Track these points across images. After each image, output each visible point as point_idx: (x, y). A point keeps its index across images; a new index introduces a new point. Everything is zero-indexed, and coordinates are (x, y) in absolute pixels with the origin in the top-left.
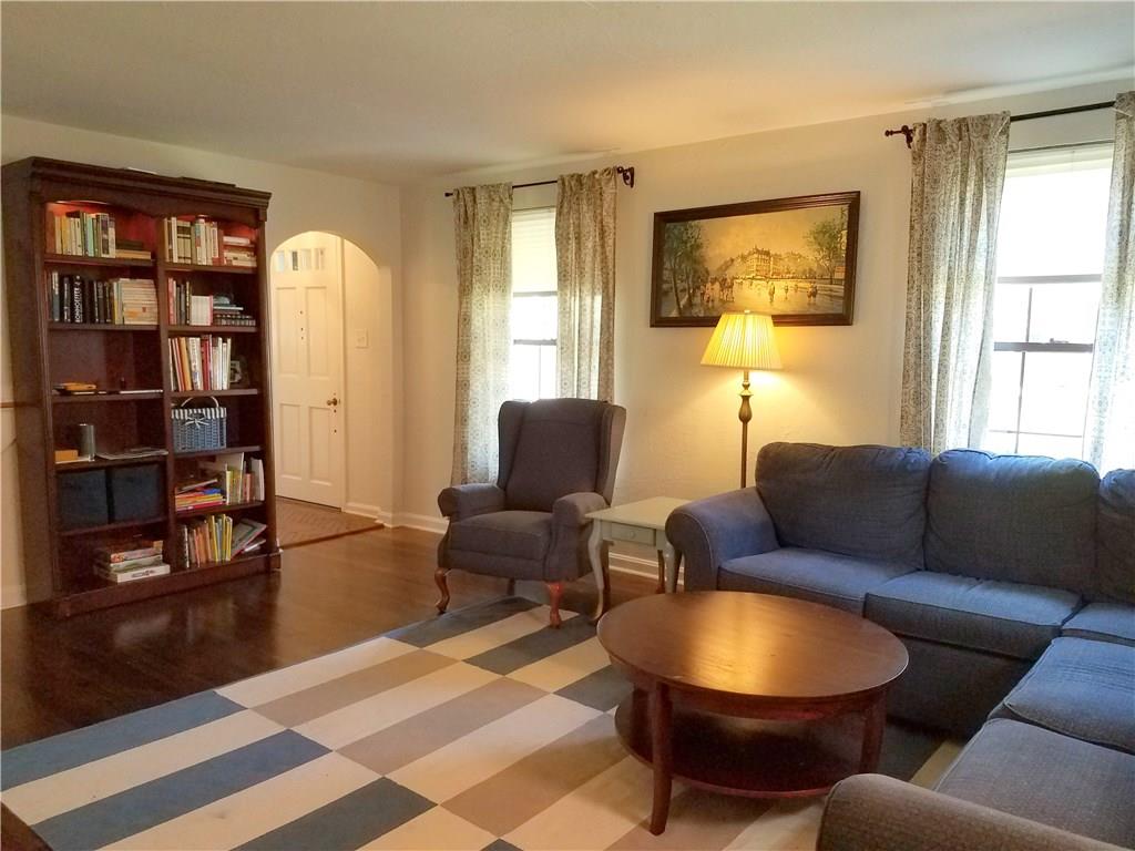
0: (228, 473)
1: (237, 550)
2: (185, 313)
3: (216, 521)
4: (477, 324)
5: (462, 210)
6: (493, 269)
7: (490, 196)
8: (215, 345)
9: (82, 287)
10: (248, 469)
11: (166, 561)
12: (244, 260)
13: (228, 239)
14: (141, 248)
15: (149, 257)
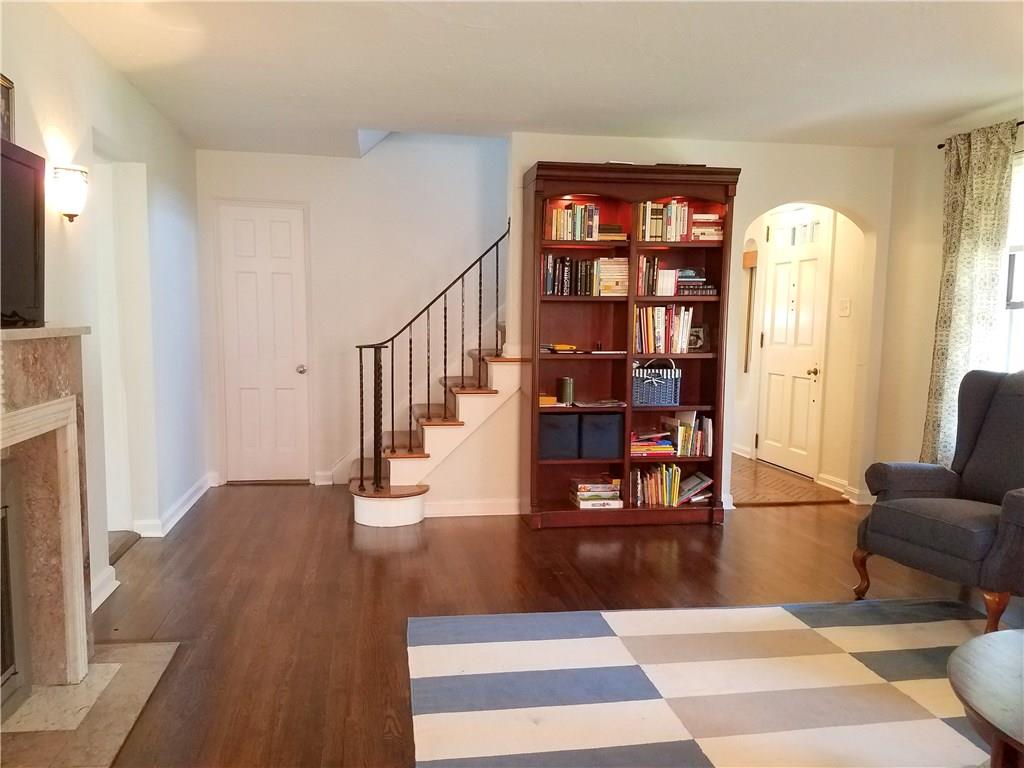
0: (681, 430)
1: (684, 498)
2: (652, 287)
3: (667, 469)
4: (963, 285)
5: (954, 160)
6: (984, 221)
7: (988, 140)
8: (678, 314)
9: (571, 266)
10: (701, 427)
11: (621, 497)
12: (712, 234)
13: (697, 217)
14: (619, 231)
15: (625, 238)
